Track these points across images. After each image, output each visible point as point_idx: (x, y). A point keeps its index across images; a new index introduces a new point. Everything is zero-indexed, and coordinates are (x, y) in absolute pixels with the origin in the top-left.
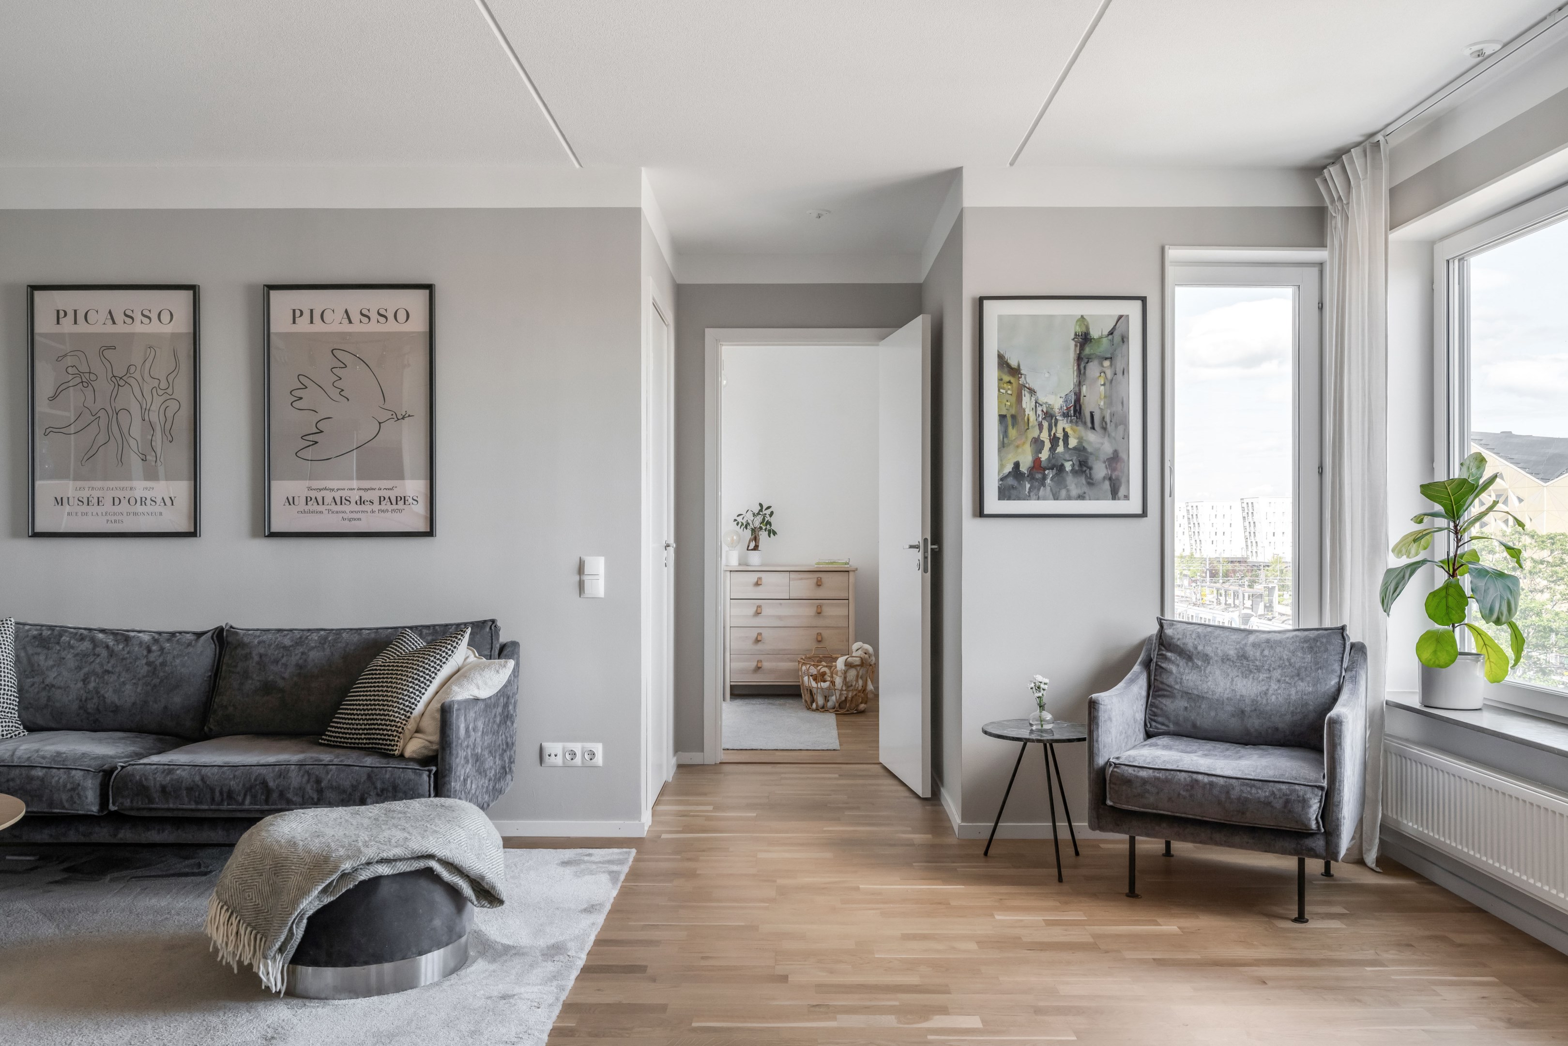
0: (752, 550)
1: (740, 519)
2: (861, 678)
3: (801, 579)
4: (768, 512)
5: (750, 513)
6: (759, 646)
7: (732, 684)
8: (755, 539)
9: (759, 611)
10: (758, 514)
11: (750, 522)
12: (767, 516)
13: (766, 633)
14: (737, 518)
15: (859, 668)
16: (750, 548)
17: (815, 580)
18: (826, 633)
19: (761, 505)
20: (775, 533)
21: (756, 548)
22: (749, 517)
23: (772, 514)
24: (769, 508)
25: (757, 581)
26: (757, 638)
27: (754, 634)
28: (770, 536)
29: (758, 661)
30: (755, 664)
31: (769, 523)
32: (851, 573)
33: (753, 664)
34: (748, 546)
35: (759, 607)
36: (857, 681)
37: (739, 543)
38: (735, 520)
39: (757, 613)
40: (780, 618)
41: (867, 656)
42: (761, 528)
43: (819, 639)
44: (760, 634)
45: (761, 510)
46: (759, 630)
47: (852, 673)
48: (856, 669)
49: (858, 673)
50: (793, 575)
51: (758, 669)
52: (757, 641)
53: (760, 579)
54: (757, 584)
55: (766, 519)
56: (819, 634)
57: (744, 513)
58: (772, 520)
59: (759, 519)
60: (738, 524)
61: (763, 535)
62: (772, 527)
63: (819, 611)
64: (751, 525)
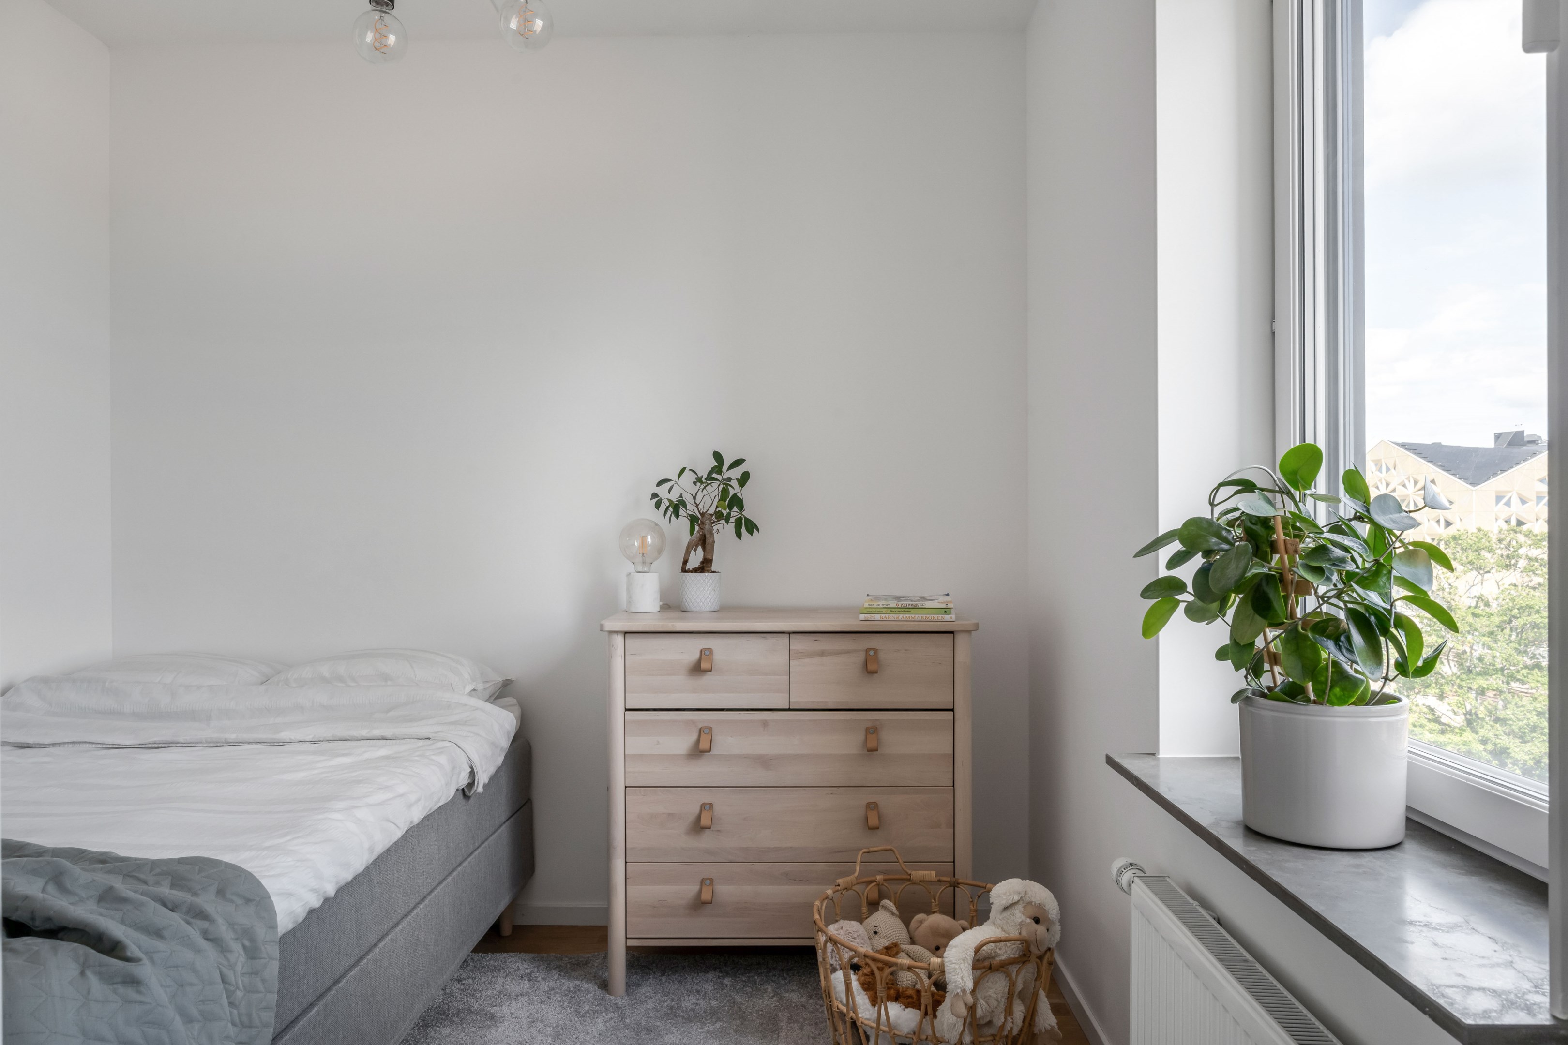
0: (695, 570)
1: (662, 491)
2: (1022, 996)
3: (822, 654)
4: (737, 473)
5: (688, 477)
6: (706, 841)
7: (631, 943)
8: (704, 541)
9: (704, 745)
10: (710, 478)
11: (688, 498)
12: (734, 483)
13: (724, 804)
14: (658, 490)
15: (1014, 969)
16: (690, 566)
17: (861, 658)
18: (890, 803)
19: (718, 456)
20: (752, 527)
21: (705, 566)
22: (686, 486)
23: (744, 478)
24: (738, 463)
25: (699, 662)
26: (699, 817)
27: (690, 804)
28: (739, 535)
29: (702, 882)
30: (695, 888)
31: (737, 502)
32: (961, 639)
33: (690, 890)
34: (685, 562)
35: (704, 731)
36: (1009, 1011)
37: (660, 551)
38: (655, 495)
39: (698, 751)
40: (764, 761)
41: (1041, 929)
42: (719, 515)
43: (873, 821)
44: (707, 807)
45: (718, 469)
46: (705, 797)
47: (997, 987)
48: (1008, 975)
49: (1012, 984)
50: (799, 644)
51: (699, 904)
52: (698, 827)
53: (706, 654)
54: (698, 669)
55: (732, 492)
56: (872, 806)
57: (674, 477)
58: (746, 494)
59: (714, 489)
60: (658, 505)
61: (723, 533)
62: (747, 513)
63: (872, 744)
64: (691, 507)
